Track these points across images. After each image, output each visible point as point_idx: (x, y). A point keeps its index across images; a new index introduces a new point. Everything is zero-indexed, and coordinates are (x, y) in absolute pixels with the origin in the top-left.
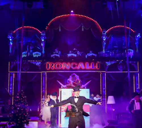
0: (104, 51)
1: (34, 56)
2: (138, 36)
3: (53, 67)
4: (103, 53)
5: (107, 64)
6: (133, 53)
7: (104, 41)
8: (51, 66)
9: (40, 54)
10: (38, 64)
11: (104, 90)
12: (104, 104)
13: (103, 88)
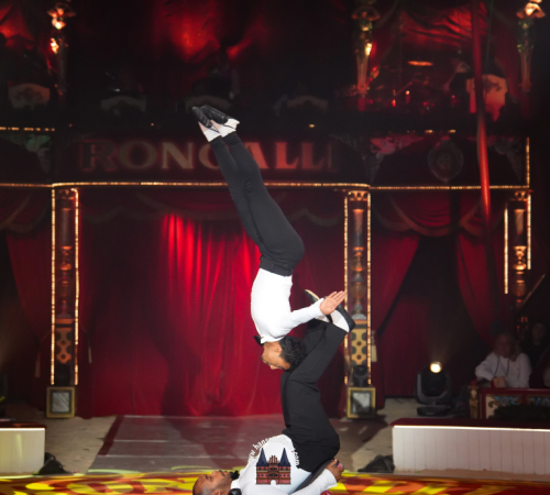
0: (362, 86)
1: (18, 104)
2: (529, 11)
4: (358, 96)
5: (376, 148)
6: (507, 95)
7: (366, 32)
8: (103, 156)
9: (45, 93)
10: (36, 141)
11: (358, 276)
12: (359, 344)
13: (355, 264)
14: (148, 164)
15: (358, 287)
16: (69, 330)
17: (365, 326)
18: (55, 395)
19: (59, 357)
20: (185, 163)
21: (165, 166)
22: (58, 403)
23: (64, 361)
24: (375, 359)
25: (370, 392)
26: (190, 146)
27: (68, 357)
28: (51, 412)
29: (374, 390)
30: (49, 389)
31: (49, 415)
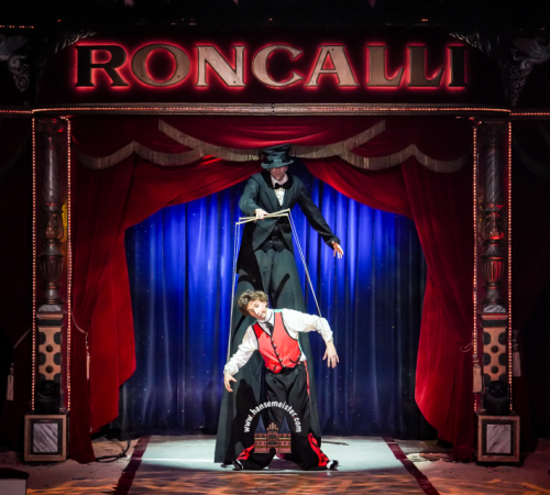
3: (126, 72)
5: (521, 53)
8: (109, 67)
11: (492, 247)
12: (495, 349)
13: (488, 230)
14: (176, 79)
15: (493, 263)
16: (58, 329)
17: (505, 323)
18: (36, 426)
19: (42, 369)
20: (233, 78)
21: (202, 82)
22: (41, 440)
23: (50, 377)
24: (518, 373)
25: (512, 423)
26: (240, 51)
27: (57, 369)
28: (32, 453)
29: (517, 419)
30: (27, 417)
31: (28, 457)
